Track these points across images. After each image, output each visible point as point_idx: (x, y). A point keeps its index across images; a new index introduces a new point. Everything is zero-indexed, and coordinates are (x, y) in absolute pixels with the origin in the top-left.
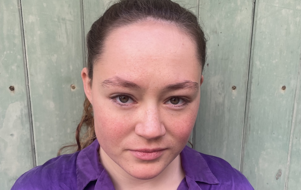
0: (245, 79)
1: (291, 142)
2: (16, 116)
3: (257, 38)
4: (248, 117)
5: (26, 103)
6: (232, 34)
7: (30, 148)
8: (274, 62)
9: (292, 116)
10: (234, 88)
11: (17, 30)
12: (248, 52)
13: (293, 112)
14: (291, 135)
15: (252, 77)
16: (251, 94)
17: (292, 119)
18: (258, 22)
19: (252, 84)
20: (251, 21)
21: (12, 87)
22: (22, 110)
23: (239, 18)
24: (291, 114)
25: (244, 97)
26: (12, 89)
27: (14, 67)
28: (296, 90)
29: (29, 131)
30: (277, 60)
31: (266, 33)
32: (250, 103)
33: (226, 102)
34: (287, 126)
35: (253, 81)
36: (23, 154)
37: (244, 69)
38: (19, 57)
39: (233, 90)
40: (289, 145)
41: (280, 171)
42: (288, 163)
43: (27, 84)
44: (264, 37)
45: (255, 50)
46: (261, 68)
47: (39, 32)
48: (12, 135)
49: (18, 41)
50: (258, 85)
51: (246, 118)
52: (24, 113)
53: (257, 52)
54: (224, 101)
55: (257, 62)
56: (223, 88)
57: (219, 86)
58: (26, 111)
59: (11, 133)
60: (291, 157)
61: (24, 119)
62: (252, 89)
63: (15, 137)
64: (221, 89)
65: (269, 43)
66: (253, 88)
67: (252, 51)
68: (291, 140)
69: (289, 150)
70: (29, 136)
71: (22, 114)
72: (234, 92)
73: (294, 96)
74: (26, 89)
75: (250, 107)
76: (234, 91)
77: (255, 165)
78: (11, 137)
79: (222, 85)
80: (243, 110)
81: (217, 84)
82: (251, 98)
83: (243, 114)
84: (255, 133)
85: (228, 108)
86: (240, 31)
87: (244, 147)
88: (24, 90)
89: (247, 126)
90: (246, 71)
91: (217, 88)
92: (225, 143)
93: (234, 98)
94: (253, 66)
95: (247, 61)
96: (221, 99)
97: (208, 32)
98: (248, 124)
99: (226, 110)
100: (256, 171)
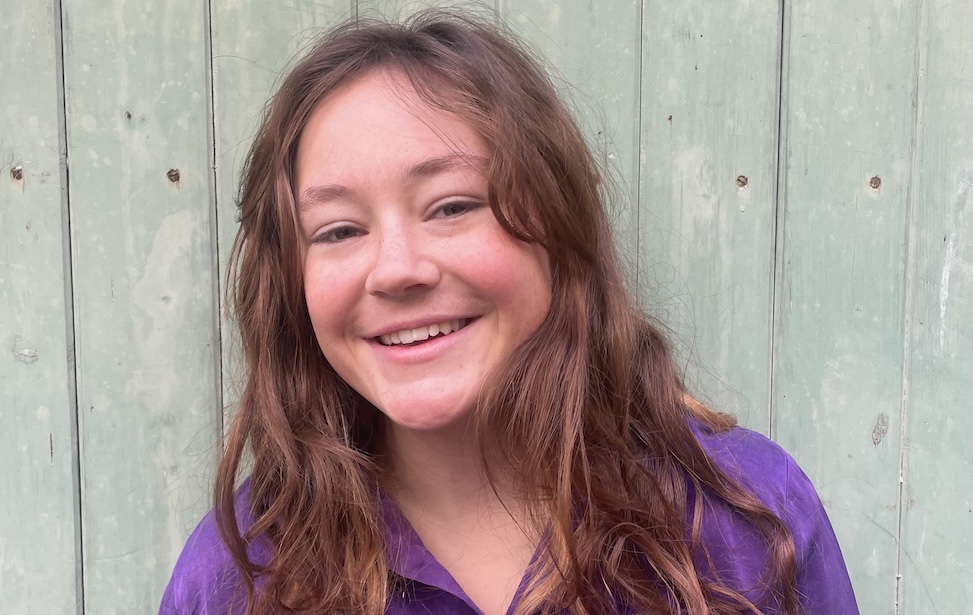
0: (771, 158)
1: (907, 336)
2: (180, 248)
3: (795, 50)
4: (783, 262)
5: (206, 215)
6: (730, 41)
7: (210, 335)
8: (844, 111)
9: (905, 261)
10: (743, 181)
11: (196, 29)
12: (773, 87)
13: (906, 250)
14: (907, 316)
15: (788, 154)
16: (789, 197)
17: (906, 267)
18: (795, 9)
19: (789, 171)
21: (174, 173)
22: (195, 232)
24: (902, 253)
25: (769, 206)
26: (174, 176)
27: (182, 122)
28: (909, 189)
29: (208, 289)
30: (851, 108)
31: (818, 37)
32: (788, 223)
33: (723, 217)
34: (892, 289)
35: (792, 162)
36: (190, 352)
37: (765, 130)
38: (197, 96)
39: (741, 186)
40: (902, 344)
41: (882, 418)
42: (905, 397)
43: (212, 166)
44: (812, 48)
46: (810, 127)
47: (248, 34)
48: (166, 299)
49: (196, 57)
50: (806, 174)
51: (779, 266)
52: (199, 240)
53: (796, 86)
54: (717, 216)
55: (798, 113)
56: (714, 182)
57: (702, 175)
58: (204, 235)
59: (163, 295)
60: (910, 379)
61: (200, 257)
62: (790, 184)
63: (172, 306)
64: (709, 184)
65: (827, 63)
66: (793, 181)
67: (784, 84)
68: (907, 329)
69: (903, 357)
70: (208, 303)
71: (194, 242)
72: (744, 193)
73: (904, 205)
74: (210, 179)
76: (741, 188)
77: (813, 400)
78: (162, 303)
79: (711, 173)
80: (770, 243)
81: (698, 170)
82: (791, 208)
83: (769, 254)
84: (804, 307)
85: (728, 236)
86: (750, 31)
87: (777, 348)
88: (203, 181)
89: (782, 287)
90: (773, 137)
91: (697, 181)
92: (725, 334)
93: (742, 208)
94: (788, 121)
95: (772, 109)
96: (708, 212)
97: (667, 34)
98: (785, 282)
99: (723, 241)
100: (814, 419)
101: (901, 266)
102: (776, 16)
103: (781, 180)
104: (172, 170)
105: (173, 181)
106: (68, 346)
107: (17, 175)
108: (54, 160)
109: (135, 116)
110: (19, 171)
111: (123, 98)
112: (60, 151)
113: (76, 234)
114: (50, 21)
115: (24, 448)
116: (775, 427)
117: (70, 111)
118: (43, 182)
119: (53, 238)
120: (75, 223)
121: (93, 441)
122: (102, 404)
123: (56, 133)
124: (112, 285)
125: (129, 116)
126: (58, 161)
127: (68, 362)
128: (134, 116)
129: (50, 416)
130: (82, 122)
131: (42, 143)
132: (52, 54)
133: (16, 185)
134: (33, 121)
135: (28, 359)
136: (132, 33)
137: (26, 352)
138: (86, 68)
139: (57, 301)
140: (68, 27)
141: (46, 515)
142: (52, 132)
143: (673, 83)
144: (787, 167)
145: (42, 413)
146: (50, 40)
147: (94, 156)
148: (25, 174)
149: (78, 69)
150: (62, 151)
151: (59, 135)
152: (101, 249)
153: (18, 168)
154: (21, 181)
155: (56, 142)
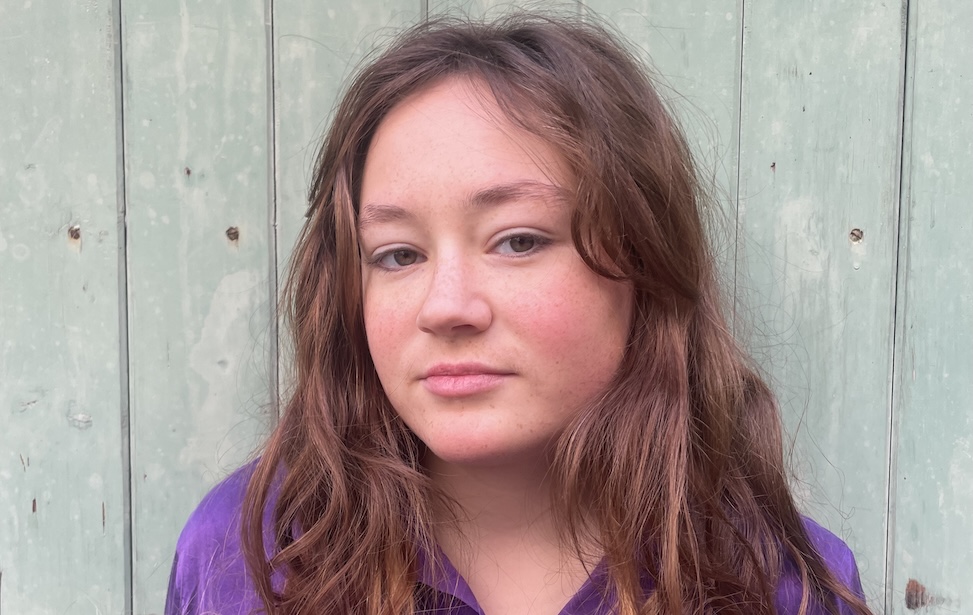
0: (891, 209)
2: (238, 309)
3: (921, 86)
4: (905, 326)
5: (265, 274)
6: (844, 78)
10: (857, 235)
11: (259, 79)
12: (895, 130)
15: (911, 204)
16: (912, 254)
18: (921, 41)
19: (913, 222)
20: (898, 40)
21: (233, 231)
22: (253, 293)
23: (862, 32)
25: (888, 262)
26: (233, 234)
27: (242, 177)
31: (949, 72)
32: (911, 283)
33: (834, 275)
35: (915, 212)
36: (247, 419)
37: (885, 176)
38: (258, 150)
39: (855, 240)
43: (272, 223)
44: (941, 84)
45: (915, 122)
46: (938, 173)
47: (312, 85)
48: (223, 363)
49: (257, 109)
50: (932, 226)
51: (900, 329)
52: (257, 301)
54: (826, 274)
55: (923, 158)
56: (823, 236)
57: (809, 228)
58: (263, 296)
59: (219, 359)
61: (258, 319)
62: (914, 237)
63: (228, 371)
64: (817, 238)
65: (958, 100)
66: (917, 234)
67: (908, 125)
70: (264, 369)
71: (253, 304)
72: (858, 247)
74: (269, 237)
75: (912, 295)
76: (855, 243)
77: (939, 483)
78: (218, 367)
79: (820, 226)
80: (889, 302)
81: (804, 223)
83: (888, 318)
84: (930, 377)
85: (839, 297)
86: (868, 67)
87: (897, 423)
88: (263, 240)
89: (903, 355)
90: (894, 185)
91: (804, 235)
92: (835, 407)
93: (856, 265)
94: (912, 167)
95: (893, 154)
96: (816, 269)
97: (771, 72)
98: (907, 349)
99: (833, 301)
100: (940, 505)
102: (899, 50)
103: (902, 234)
104: (231, 228)
105: (232, 239)
106: (122, 412)
107: (75, 234)
108: (112, 219)
109: (195, 172)
110: (77, 230)
111: (183, 153)
112: (118, 208)
113: (132, 295)
114: (110, 76)
115: (77, 517)
116: (894, 513)
117: (129, 168)
118: (101, 241)
119: (110, 299)
120: (131, 283)
121: (145, 511)
122: (155, 472)
123: (115, 190)
124: (168, 348)
125: (189, 172)
126: (116, 221)
127: (122, 428)
128: (192, 172)
129: (103, 484)
130: (141, 180)
131: (100, 201)
132: (111, 108)
133: (74, 245)
134: (92, 179)
135: (82, 425)
136: (193, 85)
137: (80, 417)
138: (146, 123)
139: (112, 365)
140: (128, 81)
141: (96, 587)
142: (111, 190)
143: (777, 127)
144: (910, 219)
145: (95, 481)
146: (110, 94)
147: (152, 214)
148: (82, 234)
149: (137, 123)
150: (121, 209)
151: (118, 193)
152: (158, 311)
153: (76, 227)
154: (79, 240)
155: (113, 200)
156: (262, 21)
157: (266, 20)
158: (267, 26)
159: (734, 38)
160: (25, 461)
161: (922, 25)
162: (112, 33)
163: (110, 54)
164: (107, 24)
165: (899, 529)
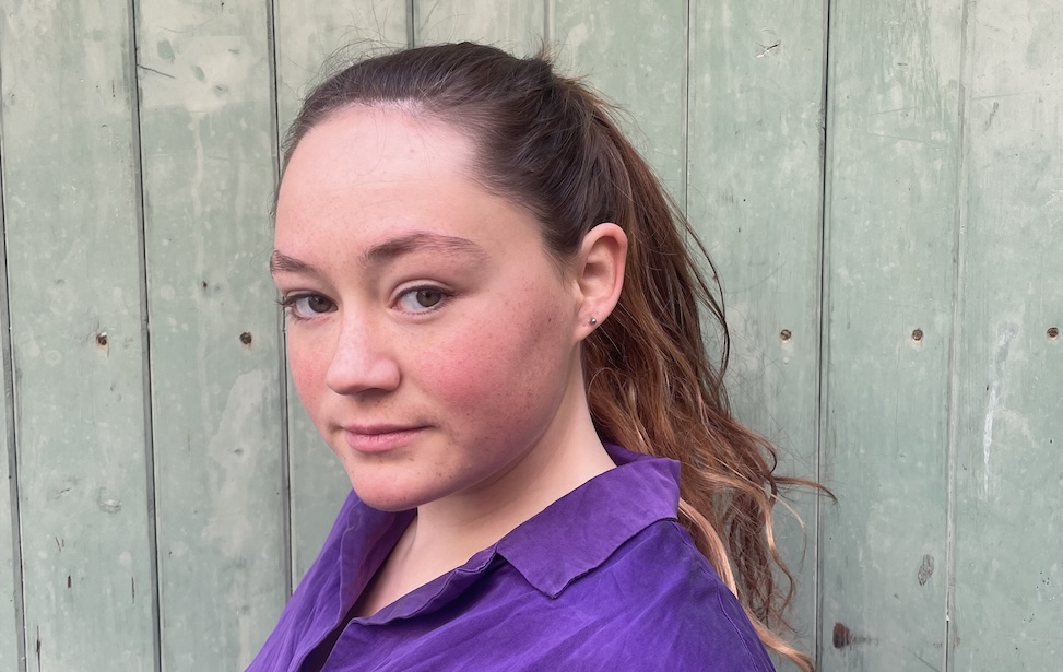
0: (814, 313)
1: (951, 481)
2: (252, 405)
3: (837, 211)
4: (827, 411)
5: (276, 373)
6: (773, 204)
7: (279, 484)
8: (885, 268)
9: (948, 409)
10: (786, 335)
12: (815, 247)
13: (949, 399)
14: (951, 461)
15: (831, 309)
16: (832, 351)
17: (949, 416)
18: (836, 173)
19: (832, 325)
20: (817, 172)
21: (247, 336)
22: (265, 390)
23: (787, 166)
24: (945, 403)
25: (812, 358)
26: (246, 339)
27: (254, 289)
28: (951, 341)
29: (278, 441)
30: (892, 265)
31: (859, 198)
32: (832, 374)
33: (768, 370)
34: (935, 435)
35: (834, 316)
36: (261, 500)
37: (808, 287)
39: (785, 339)
40: (946, 489)
41: (928, 559)
42: (950, 539)
45: (833, 241)
46: (852, 284)
48: (238, 452)
50: (849, 327)
51: (824, 414)
52: (269, 397)
53: (838, 247)
54: (762, 368)
55: (840, 270)
56: (758, 335)
58: (274, 393)
59: (236, 448)
60: (954, 521)
61: (270, 412)
62: (833, 337)
63: (244, 458)
64: (753, 338)
65: (868, 223)
66: (836, 334)
67: (826, 243)
68: (951, 473)
69: (947, 500)
70: (277, 455)
71: (265, 399)
72: (788, 346)
73: (947, 357)
74: (279, 341)
75: (832, 385)
76: (785, 342)
77: (858, 542)
78: (235, 456)
79: (755, 327)
80: (814, 391)
81: (742, 326)
82: (833, 361)
83: (814, 404)
84: (849, 453)
85: (772, 387)
86: (792, 194)
88: (273, 343)
89: (827, 436)
90: (815, 293)
91: (742, 335)
93: (786, 360)
94: (830, 278)
95: (814, 267)
96: (753, 364)
97: (711, 200)
98: (830, 429)
99: (768, 392)
100: (860, 559)
101: (944, 414)
102: (817, 181)
103: (824, 333)
104: (245, 334)
105: (246, 343)
106: (148, 497)
107: (102, 341)
108: (137, 326)
109: (212, 284)
110: (104, 337)
111: (200, 268)
112: (141, 317)
113: (157, 393)
114: (132, 199)
115: (109, 591)
116: (822, 567)
117: (151, 281)
118: (126, 347)
119: (135, 398)
120: (155, 383)
121: (171, 584)
122: (179, 550)
123: (138, 301)
124: (189, 440)
125: (205, 285)
126: (140, 328)
127: (149, 511)
128: (208, 285)
129: (131, 560)
130: (161, 293)
131: (125, 312)
132: (133, 230)
133: (102, 350)
134: (118, 292)
135: (111, 509)
136: (208, 209)
137: (110, 502)
138: (165, 242)
139: (139, 456)
140: (148, 206)
141: (128, 652)
142: (134, 302)
143: (717, 245)
144: (830, 321)
145: (125, 558)
146: (132, 218)
147: (173, 322)
148: (109, 340)
149: (158, 243)
150: (144, 318)
151: (141, 304)
152: (179, 407)
153: (103, 335)
154: (106, 346)
155: (138, 311)
156: (269, 153)
157: (273, 152)
158: (273, 158)
159: (680, 170)
160: (60, 542)
161: (837, 159)
162: (133, 164)
163: (132, 182)
164: (129, 156)
165: (826, 580)
